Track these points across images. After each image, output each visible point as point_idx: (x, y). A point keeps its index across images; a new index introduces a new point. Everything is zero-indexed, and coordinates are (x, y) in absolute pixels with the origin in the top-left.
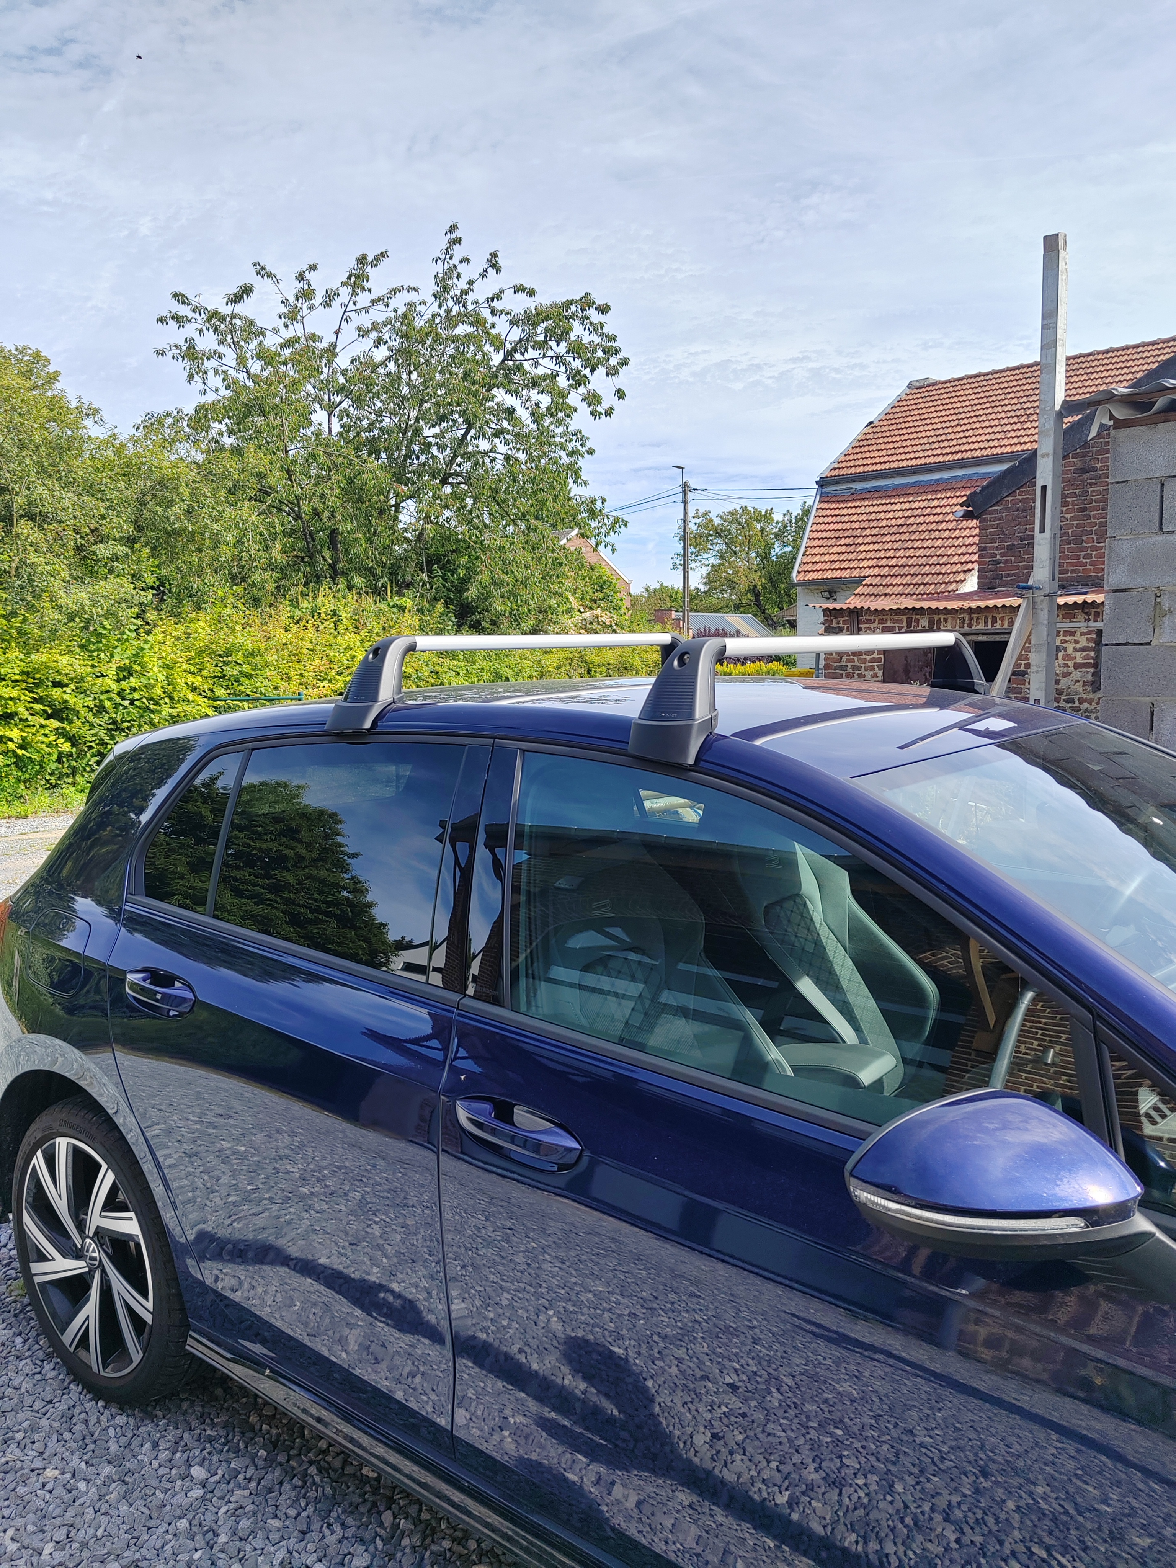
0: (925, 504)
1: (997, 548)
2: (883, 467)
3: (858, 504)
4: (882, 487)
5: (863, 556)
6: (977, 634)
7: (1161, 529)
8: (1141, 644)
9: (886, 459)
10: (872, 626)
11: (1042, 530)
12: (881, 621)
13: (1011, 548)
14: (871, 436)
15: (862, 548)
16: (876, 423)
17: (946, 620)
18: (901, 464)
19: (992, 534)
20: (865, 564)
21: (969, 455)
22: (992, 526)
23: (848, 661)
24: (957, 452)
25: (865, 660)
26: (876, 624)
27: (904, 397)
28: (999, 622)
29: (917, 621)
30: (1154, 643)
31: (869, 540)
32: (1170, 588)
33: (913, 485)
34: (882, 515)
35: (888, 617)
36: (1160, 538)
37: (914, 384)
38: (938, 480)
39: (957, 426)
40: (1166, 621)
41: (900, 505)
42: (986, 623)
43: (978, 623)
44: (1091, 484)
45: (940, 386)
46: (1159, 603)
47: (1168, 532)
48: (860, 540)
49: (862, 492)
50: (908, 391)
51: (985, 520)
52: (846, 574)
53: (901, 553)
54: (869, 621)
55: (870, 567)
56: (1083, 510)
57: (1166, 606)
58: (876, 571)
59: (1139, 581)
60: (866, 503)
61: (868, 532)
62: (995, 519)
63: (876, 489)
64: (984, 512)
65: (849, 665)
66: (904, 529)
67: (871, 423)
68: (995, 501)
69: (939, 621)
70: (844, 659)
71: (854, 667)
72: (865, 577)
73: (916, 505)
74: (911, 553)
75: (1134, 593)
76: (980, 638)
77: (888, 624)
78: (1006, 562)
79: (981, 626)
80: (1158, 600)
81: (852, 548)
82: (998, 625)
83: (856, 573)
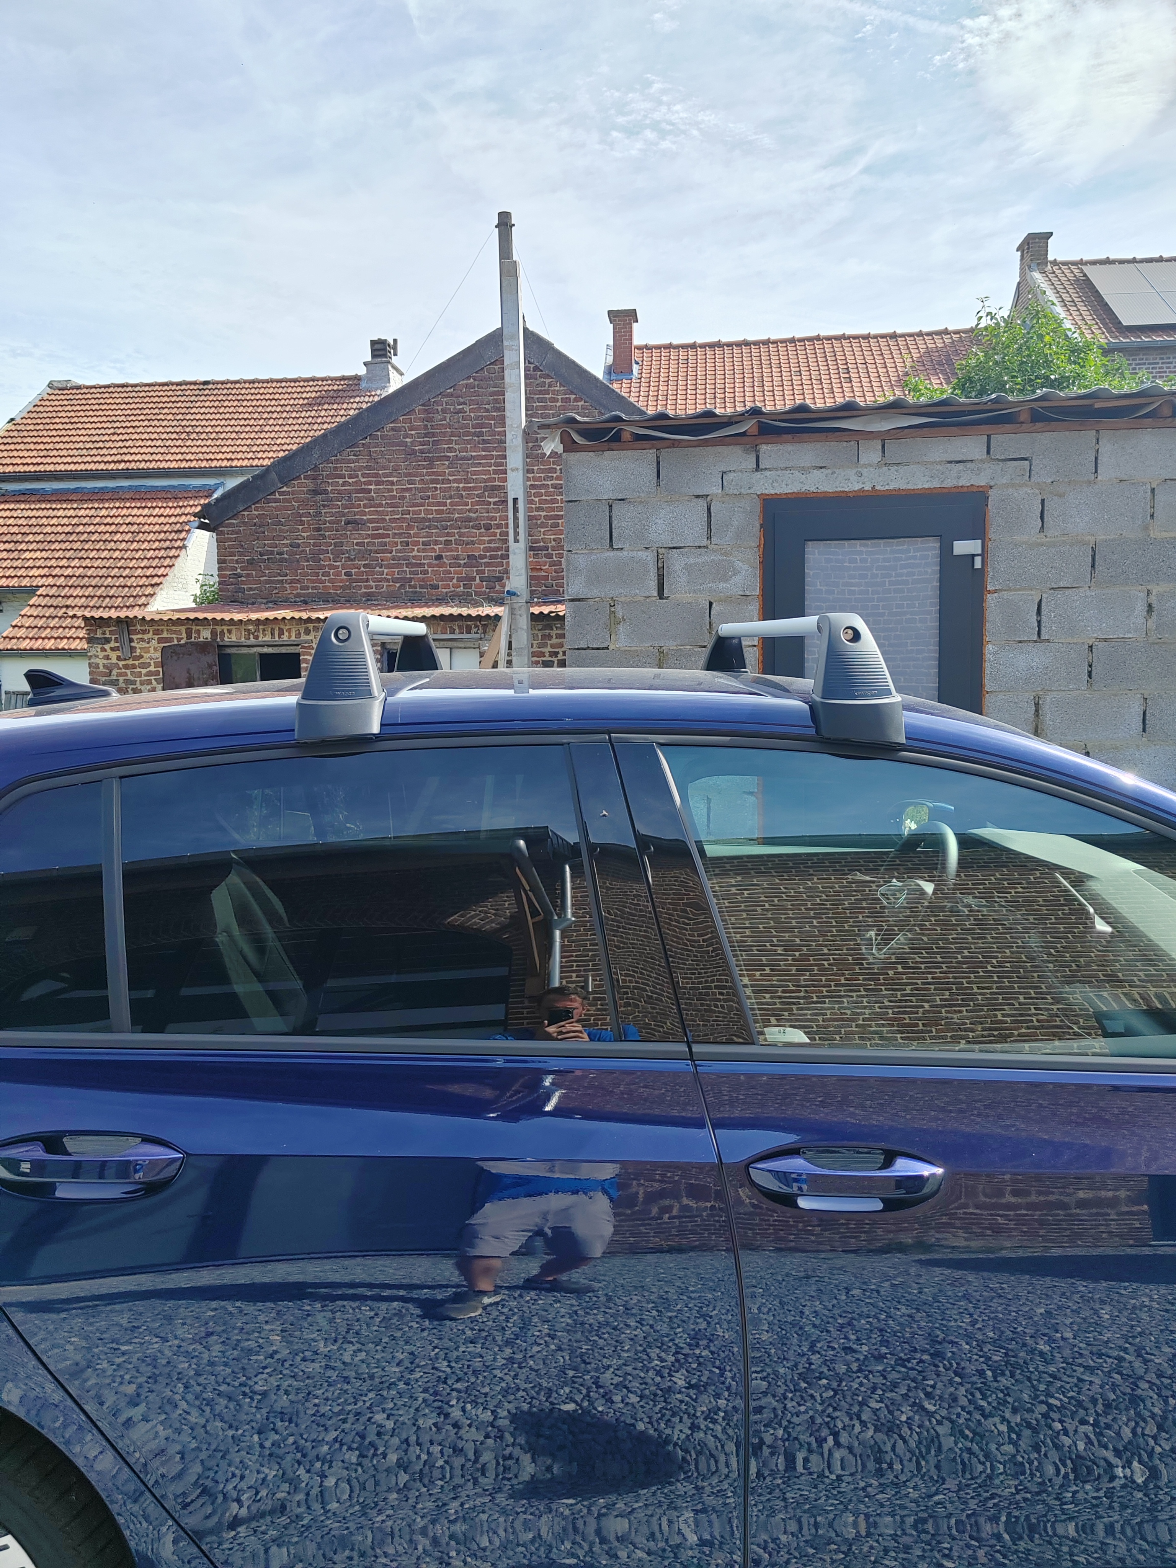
0: (93, 512)
1: (237, 562)
2: (38, 468)
3: (12, 506)
4: (37, 490)
5: (30, 563)
6: (263, 646)
7: (611, 546)
8: (598, 649)
9: (39, 460)
10: (146, 637)
11: (516, 541)
12: (156, 632)
13: (251, 562)
14: (15, 434)
15: (27, 555)
16: (18, 420)
17: (230, 632)
18: (58, 468)
19: (230, 547)
20: (35, 572)
21: (132, 465)
22: (230, 540)
23: (119, 675)
24: (119, 462)
25: (140, 675)
26: (150, 635)
27: (46, 397)
28: (286, 634)
29: (198, 632)
30: (611, 648)
31: (33, 546)
32: (622, 599)
33: (75, 491)
34: (44, 521)
35: (165, 628)
36: (611, 554)
37: (55, 384)
38: (102, 488)
39: (114, 434)
40: (621, 628)
41: (64, 512)
42: (273, 634)
43: (265, 635)
44: (324, 506)
45: (85, 390)
46: (614, 612)
47: (617, 549)
48: (23, 546)
49: (15, 493)
50: (50, 391)
51: (222, 533)
52: (14, 582)
53: (75, 563)
54: (144, 632)
55: (42, 577)
56: (319, 529)
57: (620, 615)
58: (50, 581)
59: (595, 592)
60: (23, 506)
61: (30, 538)
62: (233, 532)
63: (32, 492)
64: (221, 524)
65: (121, 679)
66: (73, 537)
67: (12, 420)
68: (231, 514)
69: (222, 632)
70: (114, 672)
71: (127, 682)
72: (37, 586)
73: (82, 513)
74: (87, 563)
75: (591, 602)
76: (266, 650)
77: (165, 635)
78: (248, 575)
79: (268, 638)
80: (612, 609)
81: (15, 555)
82: (285, 637)
83: (25, 582)
